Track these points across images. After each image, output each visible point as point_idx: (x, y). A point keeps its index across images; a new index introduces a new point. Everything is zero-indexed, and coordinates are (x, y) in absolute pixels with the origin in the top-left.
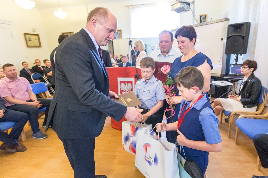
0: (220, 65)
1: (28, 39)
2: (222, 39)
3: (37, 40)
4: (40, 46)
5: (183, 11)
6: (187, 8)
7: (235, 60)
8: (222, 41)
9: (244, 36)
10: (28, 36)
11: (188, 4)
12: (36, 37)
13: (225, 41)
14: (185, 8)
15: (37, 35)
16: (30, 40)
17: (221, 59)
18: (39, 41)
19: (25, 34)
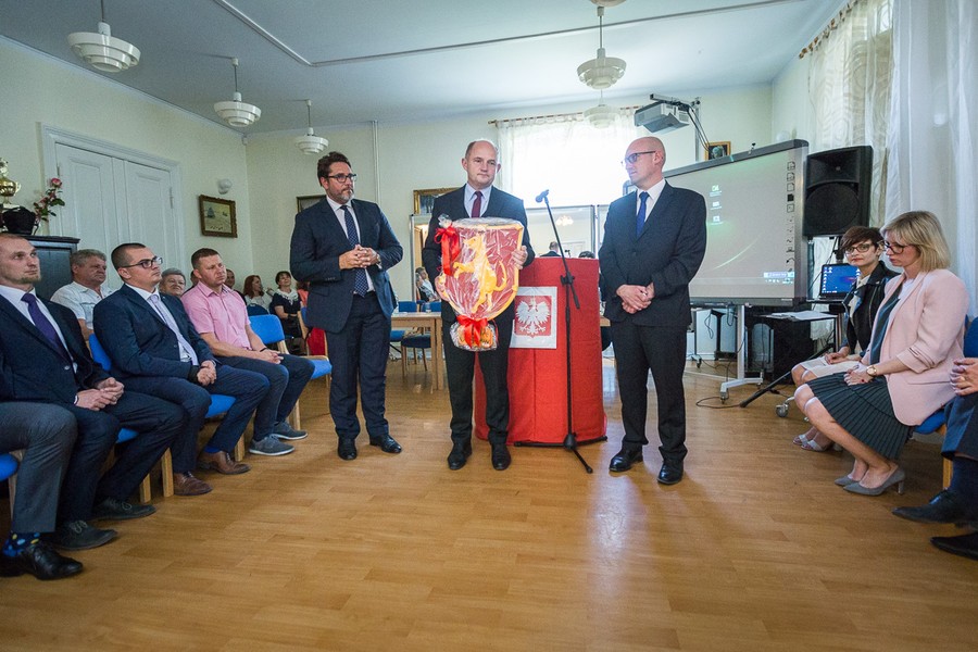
0: (790, 270)
1: (206, 214)
2: (791, 198)
3: (228, 218)
4: (233, 234)
5: (670, 125)
6: (682, 117)
7: (834, 255)
8: (791, 202)
9: (856, 185)
10: (207, 205)
11: (684, 107)
12: (226, 208)
13: (800, 200)
14: (677, 117)
15: (231, 204)
16: (211, 216)
17: (792, 255)
18: (233, 220)
19: (202, 199)
